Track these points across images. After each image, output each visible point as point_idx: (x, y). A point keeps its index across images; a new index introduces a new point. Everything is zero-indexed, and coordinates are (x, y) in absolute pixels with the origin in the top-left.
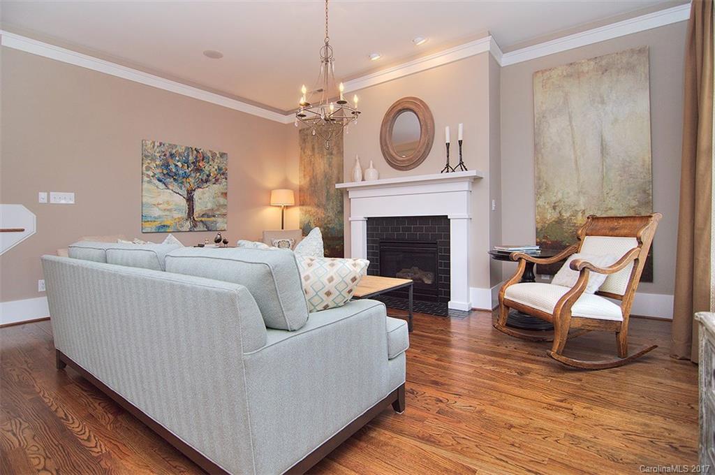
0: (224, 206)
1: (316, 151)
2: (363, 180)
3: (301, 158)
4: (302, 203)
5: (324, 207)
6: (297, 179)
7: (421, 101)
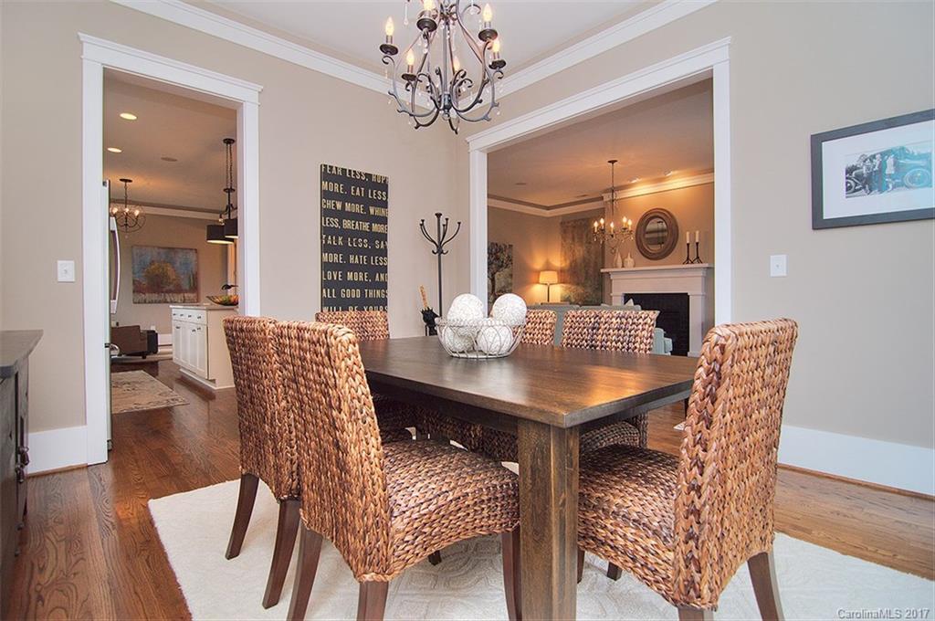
0: (511, 284)
1: (576, 240)
2: (623, 267)
3: (562, 244)
4: (562, 281)
5: (584, 286)
6: (558, 261)
7: (668, 212)
